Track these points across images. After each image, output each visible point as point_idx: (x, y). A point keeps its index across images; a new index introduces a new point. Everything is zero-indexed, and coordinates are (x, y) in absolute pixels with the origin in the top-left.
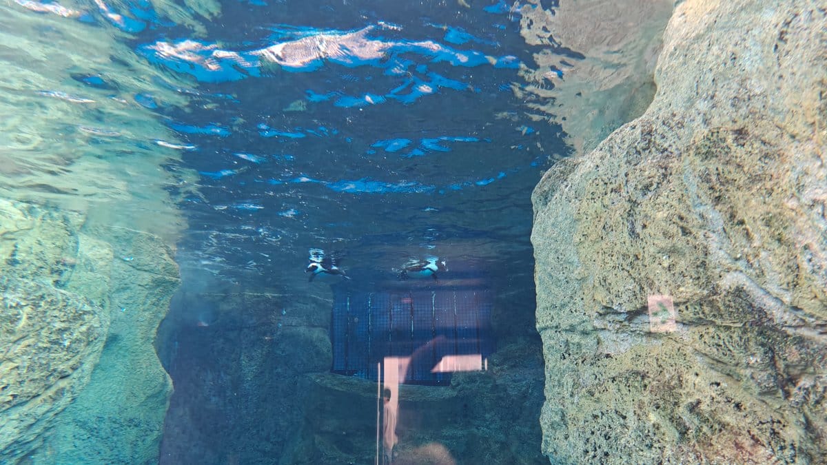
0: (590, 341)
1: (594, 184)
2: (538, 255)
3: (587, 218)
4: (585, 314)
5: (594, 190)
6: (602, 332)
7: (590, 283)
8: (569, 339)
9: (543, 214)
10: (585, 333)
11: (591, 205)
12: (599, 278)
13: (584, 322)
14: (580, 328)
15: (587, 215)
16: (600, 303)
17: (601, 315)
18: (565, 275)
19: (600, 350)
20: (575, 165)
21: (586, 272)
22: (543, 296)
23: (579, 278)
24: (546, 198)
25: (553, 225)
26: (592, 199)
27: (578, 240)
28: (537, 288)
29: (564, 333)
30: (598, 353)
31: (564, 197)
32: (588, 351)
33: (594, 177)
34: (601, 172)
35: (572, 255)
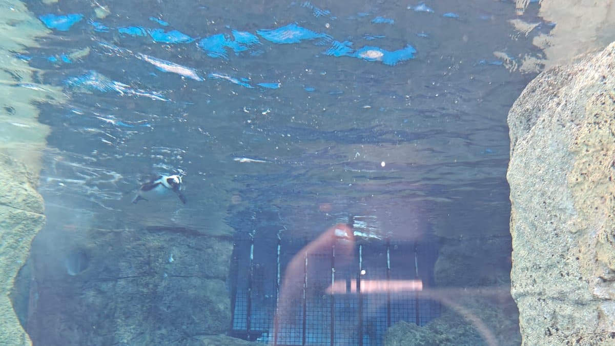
0: (588, 314)
1: (598, 102)
2: (518, 197)
3: (587, 151)
4: (581, 278)
5: (598, 111)
6: (606, 303)
7: (591, 238)
8: (557, 310)
9: (524, 142)
10: (580, 304)
11: (593, 133)
12: (605, 231)
13: (579, 288)
14: (573, 297)
15: (587, 145)
16: (606, 265)
17: (605, 281)
18: (554, 225)
19: (602, 326)
20: (569, 75)
21: (584, 223)
22: (523, 252)
23: (574, 231)
24: (528, 120)
25: (539, 158)
26: (595, 123)
27: (574, 180)
28: (513, 242)
29: (550, 302)
30: (599, 331)
31: (554, 120)
32: (584, 326)
33: (599, 93)
34: (609, 86)
35: (565, 199)
